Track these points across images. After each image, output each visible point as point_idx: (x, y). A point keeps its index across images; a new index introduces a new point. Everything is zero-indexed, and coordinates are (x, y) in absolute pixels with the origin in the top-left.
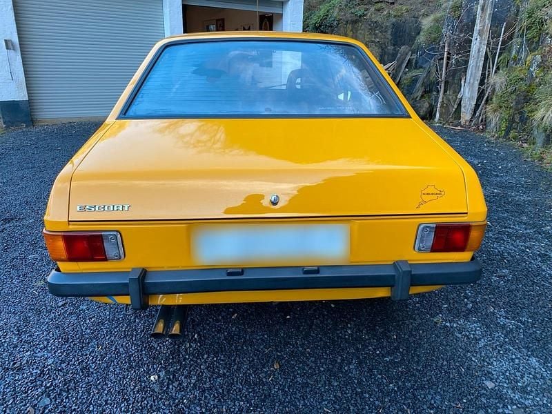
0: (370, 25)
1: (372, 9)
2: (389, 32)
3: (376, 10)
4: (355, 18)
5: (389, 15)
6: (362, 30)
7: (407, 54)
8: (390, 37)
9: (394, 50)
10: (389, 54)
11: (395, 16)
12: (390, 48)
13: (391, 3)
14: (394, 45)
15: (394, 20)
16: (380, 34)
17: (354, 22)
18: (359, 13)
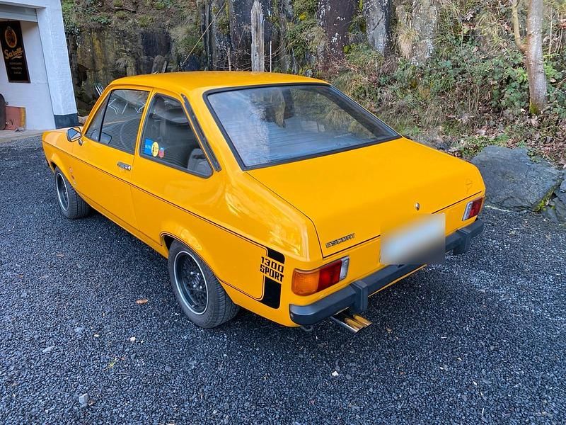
0: (117, 34)
1: (115, 17)
2: (140, 41)
3: (118, 18)
4: (99, 26)
5: (135, 25)
6: (109, 38)
7: (163, 64)
8: (142, 47)
9: (148, 59)
10: (144, 64)
11: (142, 26)
12: (144, 58)
13: (133, 12)
14: (147, 55)
15: (142, 29)
16: (130, 44)
17: (99, 30)
18: (103, 21)
